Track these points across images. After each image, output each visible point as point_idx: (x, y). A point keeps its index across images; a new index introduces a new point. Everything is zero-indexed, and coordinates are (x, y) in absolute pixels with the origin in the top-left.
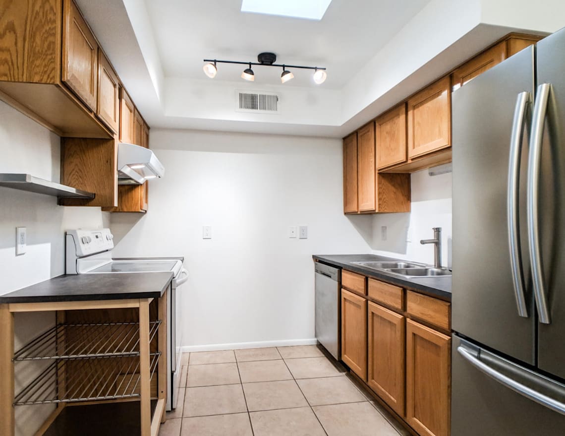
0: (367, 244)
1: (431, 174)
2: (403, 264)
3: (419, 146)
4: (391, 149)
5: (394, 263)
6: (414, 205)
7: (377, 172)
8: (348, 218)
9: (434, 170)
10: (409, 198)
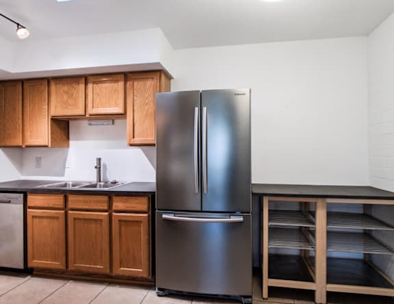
0: (17, 171)
1: (90, 124)
2: (71, 183)
3: (98, 108)
4: (69, 104)
5: (63, 183)
6: (71, 143)
7: (50, 117)
8: (3, 151)
9: (92, 122)
10: (68, 138)
